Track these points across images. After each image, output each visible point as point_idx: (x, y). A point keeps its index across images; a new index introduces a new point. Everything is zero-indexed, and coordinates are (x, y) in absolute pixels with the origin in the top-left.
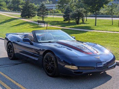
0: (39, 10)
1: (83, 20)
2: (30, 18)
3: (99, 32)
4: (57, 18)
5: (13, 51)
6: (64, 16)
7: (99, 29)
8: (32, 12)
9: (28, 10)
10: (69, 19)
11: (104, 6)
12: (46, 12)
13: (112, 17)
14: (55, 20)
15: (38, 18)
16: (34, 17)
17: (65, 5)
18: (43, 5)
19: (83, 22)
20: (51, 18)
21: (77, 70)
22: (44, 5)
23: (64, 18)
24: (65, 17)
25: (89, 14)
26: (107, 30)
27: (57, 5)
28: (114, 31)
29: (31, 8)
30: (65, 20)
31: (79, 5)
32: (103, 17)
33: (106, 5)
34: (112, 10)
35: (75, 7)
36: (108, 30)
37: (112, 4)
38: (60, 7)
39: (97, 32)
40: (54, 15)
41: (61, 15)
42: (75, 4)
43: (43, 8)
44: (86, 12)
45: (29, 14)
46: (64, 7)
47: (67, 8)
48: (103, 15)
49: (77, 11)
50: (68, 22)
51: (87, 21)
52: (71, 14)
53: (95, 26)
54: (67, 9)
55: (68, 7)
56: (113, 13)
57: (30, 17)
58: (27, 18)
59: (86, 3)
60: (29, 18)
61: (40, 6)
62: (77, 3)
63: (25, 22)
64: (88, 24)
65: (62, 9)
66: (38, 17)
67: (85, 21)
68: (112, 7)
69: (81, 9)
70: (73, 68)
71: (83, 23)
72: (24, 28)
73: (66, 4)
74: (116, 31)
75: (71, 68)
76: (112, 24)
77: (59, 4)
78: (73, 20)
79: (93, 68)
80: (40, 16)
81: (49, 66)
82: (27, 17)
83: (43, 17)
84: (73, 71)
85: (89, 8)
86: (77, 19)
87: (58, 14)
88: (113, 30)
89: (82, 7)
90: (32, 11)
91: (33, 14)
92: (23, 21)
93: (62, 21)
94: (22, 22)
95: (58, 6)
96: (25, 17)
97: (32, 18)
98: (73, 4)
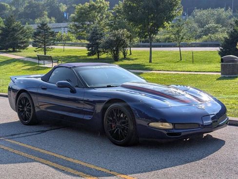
0: (36, 35)
1: (125, 54)
2: (16, 52)
3: (164, 74)
4: (70, 51)
5: (32, 108)
6: (88, 46)
7: (161, 67)
8: (21, 39)
9: (13, 35)
10: (99, 52)
11: (166, 24)
12: (51, 38)
13: (180, 47)
14: (68, 55)
15: (35, 51)
16: (25, 50)
17: (88, 25)
18: (43, 25)
19: (125, 56)
20: (61, 51)
21: (172, 129)
22: (46, 24)
23: (89, 50)
24: (90, 48)
25: (136, 40)
26: (176, 70)
27: (72, 24)
28: (190, 71)
29: (18, 31)
30: (89, 54)
31: (114, 24)
32: (160, 46)
33: (169, 24)
34: (178, 32)
35: (107, 27)
36: (179, 70)
37: (180, 21)
38: (78, 27)
39: (159, 73)
40: (64, 45)
41: (77, 44)
42: (108, 22)
43: (44, 30)
44: (130, 38)
45: (15, 43)
46: (85, 29)
47: (94, 30)
48: (160, 42)
49: (115, 36)
50: (95, 57)
51: (131, 54)
52: (102, 41)
53: (151, 64)
54: (94, 32)
55: (96, 27)
56: (182, 38)
57: (17, 50)
58: (10, 52)
59: (130, 20)
60: (14, 51)
61: (38, 26)
62: (111, 20)
63: (9, 59)
64: (135, 61)
65: (83, 31)
66: (34, 48)
67: (128, 55)
68: (179, 26)
69: (121, 31)
70: (165, 126)
71: (125, 58)
72: (11, 72)
73: (88, 23)
74: (194, 71)
75: (161, 126)
76: (180, 58)
77: (76, 23)
78: (107, 52)
79: (197, 126)
80: (39, 47)
81: (117, 128)
82: (11, 50)
83: (45, 48)
84: (165, 132)
85: (138, 30)
86: (114, 51)
87: (70, 42)
88: (187, 70)
89: (123, 28)
90: (21, 37)
91: (23, 43)
92: (4, 58)
93: (85, 56)
94: (4, 60)
95: (73, 26)
96: (7, 49)
97: (21, 50)
98: (103, 21)
